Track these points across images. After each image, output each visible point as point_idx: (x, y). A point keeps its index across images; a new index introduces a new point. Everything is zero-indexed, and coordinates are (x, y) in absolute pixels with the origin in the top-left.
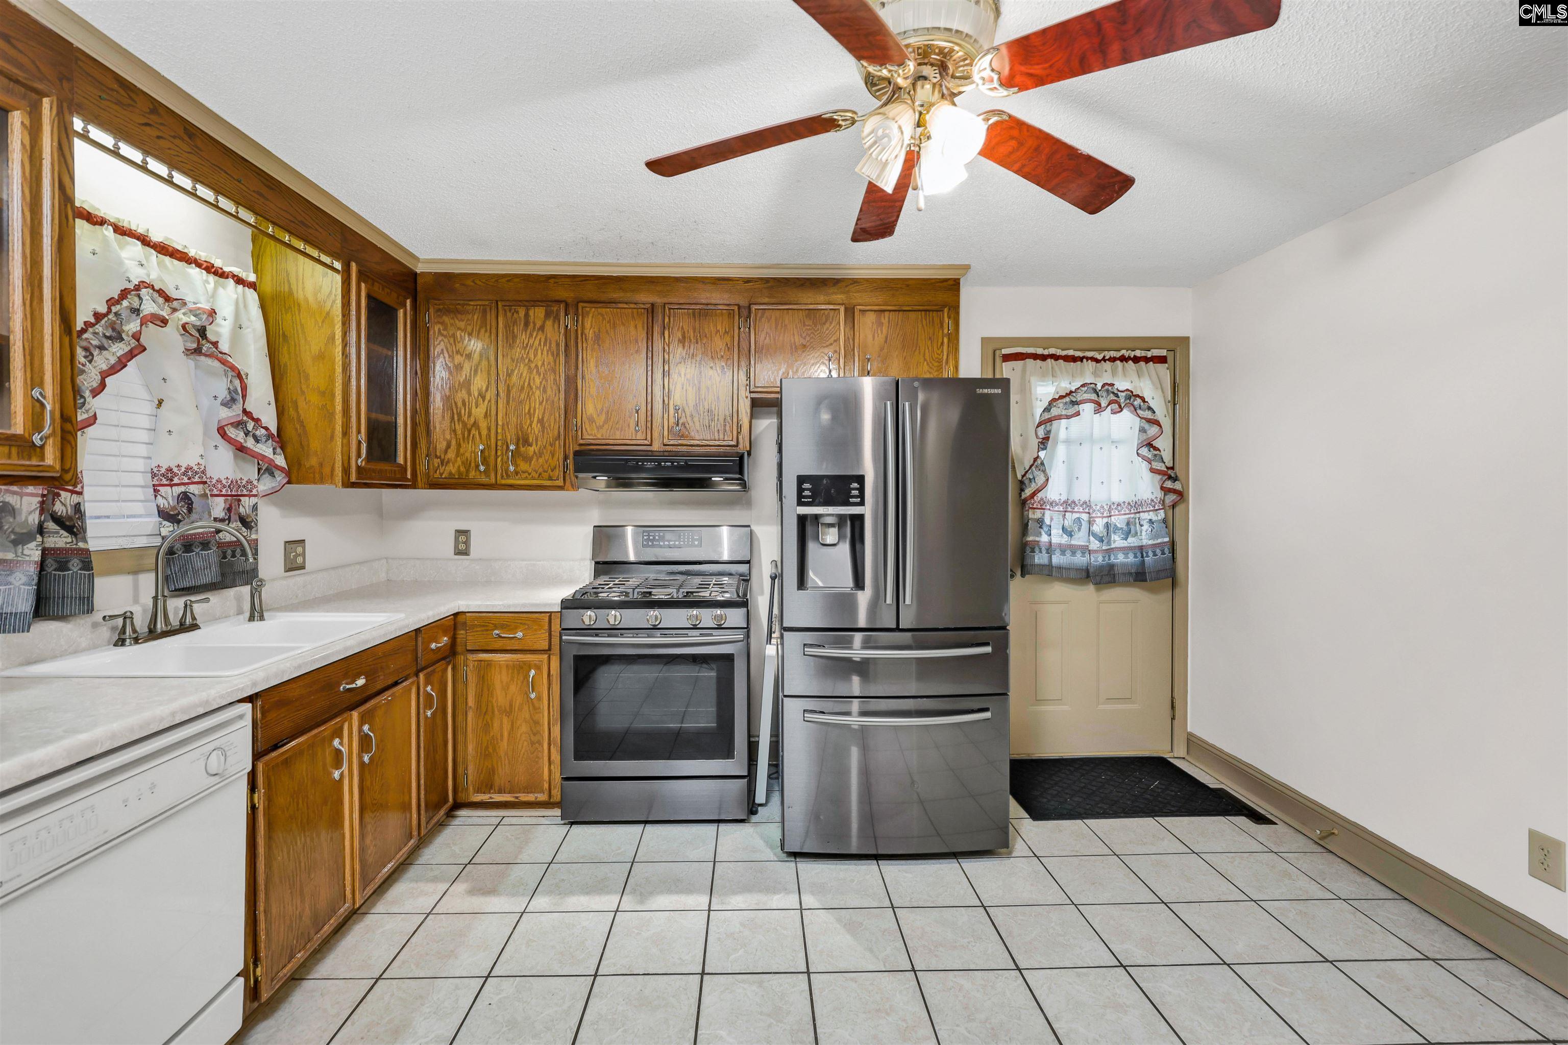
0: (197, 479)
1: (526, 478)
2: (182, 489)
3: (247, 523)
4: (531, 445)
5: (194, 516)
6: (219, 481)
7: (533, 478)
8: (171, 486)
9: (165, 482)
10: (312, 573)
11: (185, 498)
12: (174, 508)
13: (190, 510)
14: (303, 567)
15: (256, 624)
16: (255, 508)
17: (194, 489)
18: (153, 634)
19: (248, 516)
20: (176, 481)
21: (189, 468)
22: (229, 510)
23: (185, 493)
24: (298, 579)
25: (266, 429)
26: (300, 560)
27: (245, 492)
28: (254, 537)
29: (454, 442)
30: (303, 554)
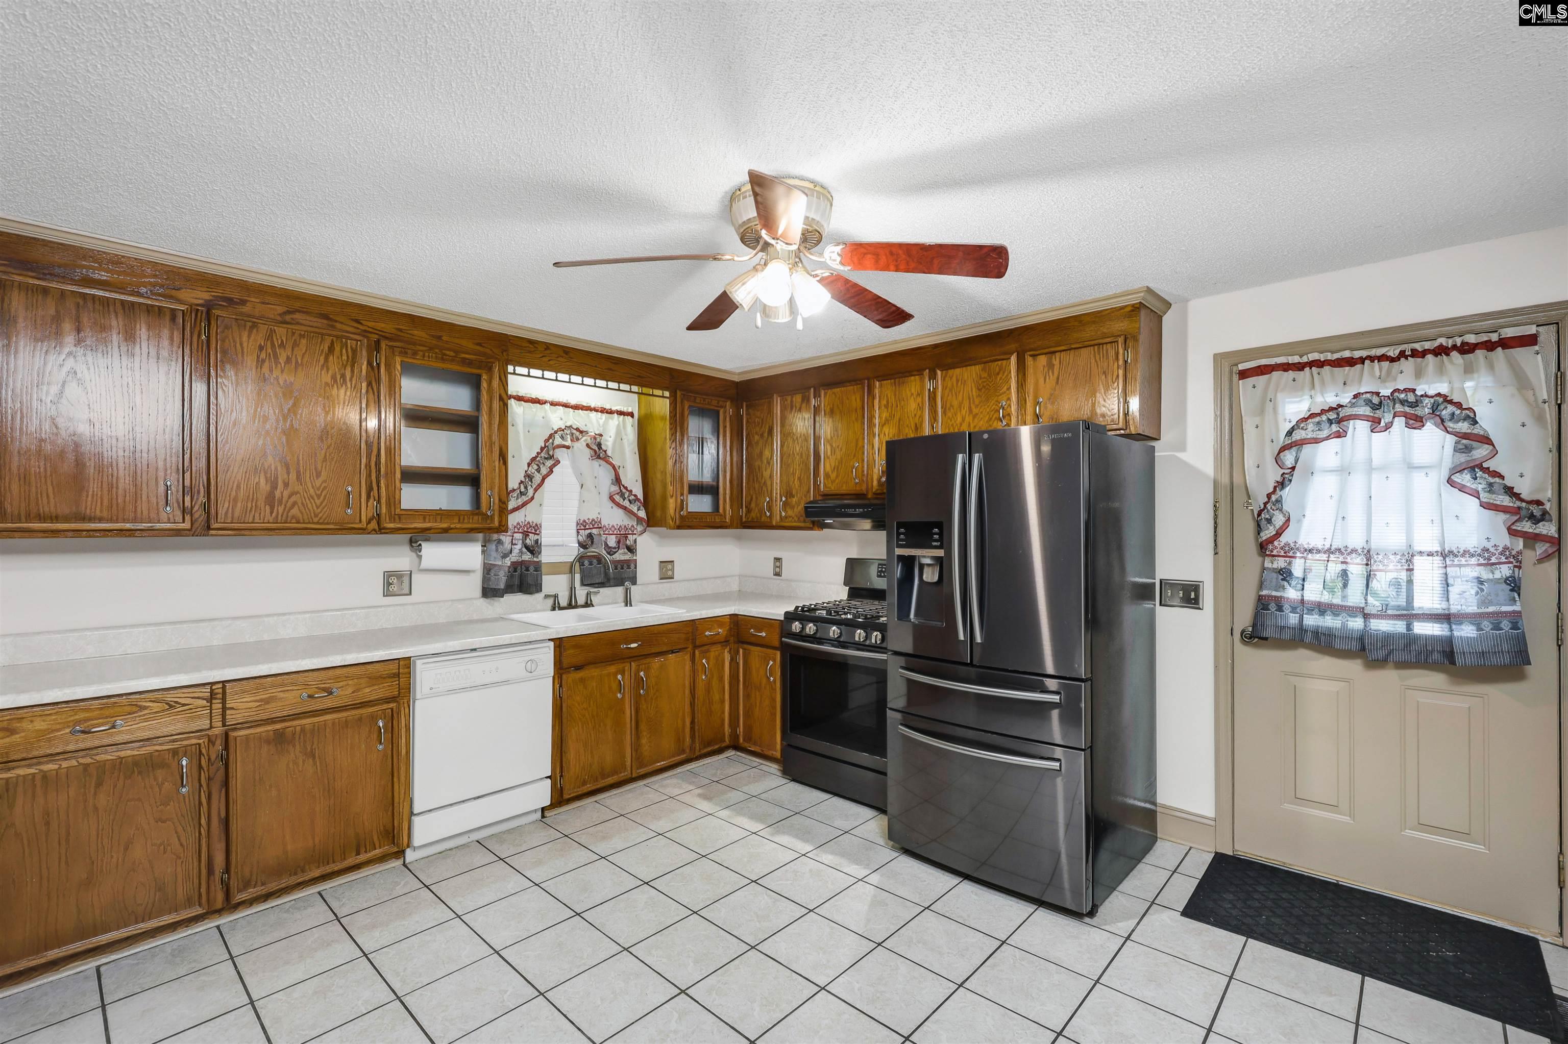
0: (596, 526)
1: (791, 522)
2: (589, 531)
3: (631, 550)
4: (794, 497)
5: (594, 546)
6: (613, 526)
7: (795, 522)
8: (585, 529)
9: (582, 528)
10: (677, 581)
11: (590, 536)
12: (585, 541)
13: (592, 542)
14: (672, 578)
15: (629, 608)
16: (635, 541)
17: (595, 531)
18: (570, 606)
19: (632, 546)
20: (587, 527)
21: (593, 520)
22: (619, 542)
23: (590, 533)
24: (666, 585)
25: (635, 496)
26: (670, 573)
27: (630, 532)
28: (635, 558)
29: (754, 497)
30: (673, 570)
